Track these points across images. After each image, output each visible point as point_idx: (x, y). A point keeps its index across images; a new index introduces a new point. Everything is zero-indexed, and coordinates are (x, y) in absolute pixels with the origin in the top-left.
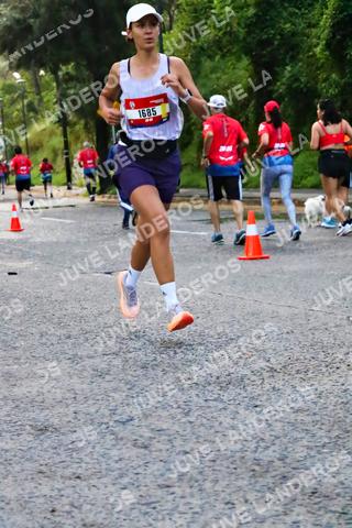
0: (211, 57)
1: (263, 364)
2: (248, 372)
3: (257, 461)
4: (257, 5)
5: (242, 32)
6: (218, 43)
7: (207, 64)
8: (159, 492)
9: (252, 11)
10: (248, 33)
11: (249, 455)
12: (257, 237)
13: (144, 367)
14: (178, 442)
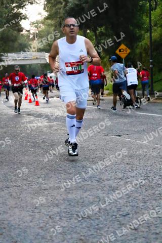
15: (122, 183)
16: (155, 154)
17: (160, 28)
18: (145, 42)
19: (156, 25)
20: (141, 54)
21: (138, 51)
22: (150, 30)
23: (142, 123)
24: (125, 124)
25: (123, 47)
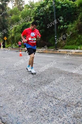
0: (17, 33)
1: (20, 68)
2: (18, 69)
3: (18, 80)
4: (22, 27)
5: (20, 30)
6: (18, 32)
7: (16, 34)
8: (7, 84)
9: (21, 28)
10: (21, 30)
11: (18, 79)
12: (21, 54)
13: (7, 69)
14: (10, 78)
15: (4, 68)
16: (11, 61)
17: (13, 34)
18: (10, 37)
19: (12, 33)
20: (9, 39)
21: (9, 38)
22: (11, 34)
23: (9, 55)
24: (5, 55)
25: (5, 37)
